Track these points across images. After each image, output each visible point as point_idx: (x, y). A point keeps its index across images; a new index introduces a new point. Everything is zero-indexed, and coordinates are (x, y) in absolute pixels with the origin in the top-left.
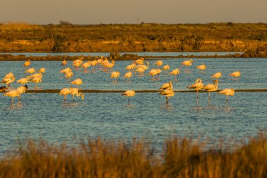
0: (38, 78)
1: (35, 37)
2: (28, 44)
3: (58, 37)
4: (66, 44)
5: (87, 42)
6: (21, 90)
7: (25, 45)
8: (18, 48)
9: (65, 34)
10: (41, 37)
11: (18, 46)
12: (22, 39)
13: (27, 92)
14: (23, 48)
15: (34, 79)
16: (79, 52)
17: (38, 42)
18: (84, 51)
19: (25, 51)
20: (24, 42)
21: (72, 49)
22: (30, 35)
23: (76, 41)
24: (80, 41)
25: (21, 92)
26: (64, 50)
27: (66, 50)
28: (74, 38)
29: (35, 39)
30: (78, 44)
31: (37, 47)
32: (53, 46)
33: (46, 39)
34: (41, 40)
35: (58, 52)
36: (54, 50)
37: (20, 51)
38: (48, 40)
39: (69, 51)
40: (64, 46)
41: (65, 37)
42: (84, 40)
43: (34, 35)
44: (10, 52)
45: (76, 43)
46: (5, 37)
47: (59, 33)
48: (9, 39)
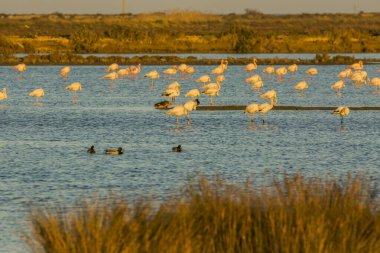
0: (213, 89)
1: (212, 32)
2: (201, 41)
3: (243, 31)
4: (253, 41)
5: (283, 38)
7: (196, 43)
8: (186, 48)
9: (252, 28)
10: (218, 32)
11: (188, 44)
12: (191, 34)
13: (198, 108)
14: (193, 47)
15: (208, 91)
16: (272, 52)
17: (214, 39)
18: (279, 52)
19: (196, 51)
20: (195, 39)
21: (262, 49)
22: (204, 29)
23: (269, 37)
24: (273, 38)
25: (191, 109)
26: (252, 49)
27: (254, 49)
28: (266, 33)
29: (211, 34)
30: (270, 42)
31: (213, 46)
32: (235, 44)
33: (225, 34)
34: (219, 36)
35: (243, 52)
36: (236, 50)
37: (189, 51)
38: (229, 36)
39: (258, 52)
40: (251, 44)
41: (252, 31)
42: (279, 37)
43: (209, 29)
44: (174, 52)
45: (267, 40)
46: (168, 32)
47: (244, 26)
48: (173, 34)
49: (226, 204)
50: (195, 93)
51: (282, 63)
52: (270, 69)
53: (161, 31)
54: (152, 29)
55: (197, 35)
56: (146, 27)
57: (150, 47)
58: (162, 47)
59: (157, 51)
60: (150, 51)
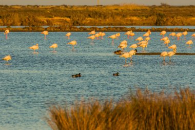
0: (144, 44)
1: (143, 14)
2: (138, 19)
3: (159, 15)
4: (165, 19)
5: (180, 18)
6: (133, 52)
7: (136, 21)
8: (130, 23)
9: (164, 13)
10: (147, 15)
11: (131, 21)
12: (133, 16)
13: (137, 54)
14: (134, 22)
15: (142, 45)
16: (174, 25)
17: (144, 18)
18: (178, 25)
19: (135, 24)
20: (135, 18)
21: (169, 23)
22: (139, 13)
23: (173, 17)
24: (175, 17)
25: (132, 54)
26: (164, 24)
27: (165, 24)
28: (171, 15)
29: (143, 16)
30: (174, 20)
31: (145, 22)
32: (155, 21)
33: (150, 16)
34: (147, 17)
35: (159, 25)
36: (156, 24)
37: (132, 25)
38: (152, 17)
39: (167, 25)
40: (163, 21)
41: (164, 14)
42: (178, 17)
43: (142, 13)
44: (124, 25)
45: (172, 19)
46: (121, 15)
47: (160, 12)
48: (124, 16)
49: (150, 103)
50: (135, 46)
51: (179, 31)
52: (173, 34)
53: (117, 14)
54: (112, 13)
55: (136, 16)
56: (110, 12)
57: (112, 22)
58: (118, 22)
59: (115, 25)
60: (112, 24)
